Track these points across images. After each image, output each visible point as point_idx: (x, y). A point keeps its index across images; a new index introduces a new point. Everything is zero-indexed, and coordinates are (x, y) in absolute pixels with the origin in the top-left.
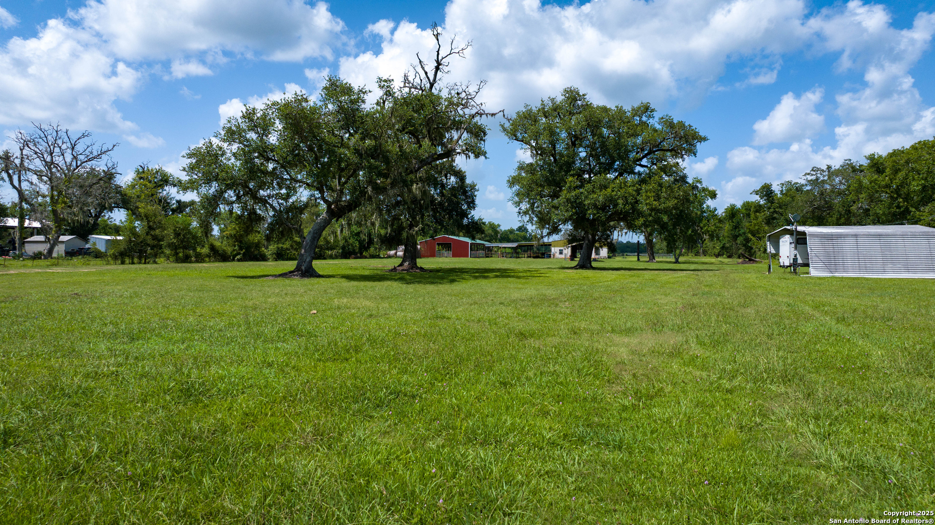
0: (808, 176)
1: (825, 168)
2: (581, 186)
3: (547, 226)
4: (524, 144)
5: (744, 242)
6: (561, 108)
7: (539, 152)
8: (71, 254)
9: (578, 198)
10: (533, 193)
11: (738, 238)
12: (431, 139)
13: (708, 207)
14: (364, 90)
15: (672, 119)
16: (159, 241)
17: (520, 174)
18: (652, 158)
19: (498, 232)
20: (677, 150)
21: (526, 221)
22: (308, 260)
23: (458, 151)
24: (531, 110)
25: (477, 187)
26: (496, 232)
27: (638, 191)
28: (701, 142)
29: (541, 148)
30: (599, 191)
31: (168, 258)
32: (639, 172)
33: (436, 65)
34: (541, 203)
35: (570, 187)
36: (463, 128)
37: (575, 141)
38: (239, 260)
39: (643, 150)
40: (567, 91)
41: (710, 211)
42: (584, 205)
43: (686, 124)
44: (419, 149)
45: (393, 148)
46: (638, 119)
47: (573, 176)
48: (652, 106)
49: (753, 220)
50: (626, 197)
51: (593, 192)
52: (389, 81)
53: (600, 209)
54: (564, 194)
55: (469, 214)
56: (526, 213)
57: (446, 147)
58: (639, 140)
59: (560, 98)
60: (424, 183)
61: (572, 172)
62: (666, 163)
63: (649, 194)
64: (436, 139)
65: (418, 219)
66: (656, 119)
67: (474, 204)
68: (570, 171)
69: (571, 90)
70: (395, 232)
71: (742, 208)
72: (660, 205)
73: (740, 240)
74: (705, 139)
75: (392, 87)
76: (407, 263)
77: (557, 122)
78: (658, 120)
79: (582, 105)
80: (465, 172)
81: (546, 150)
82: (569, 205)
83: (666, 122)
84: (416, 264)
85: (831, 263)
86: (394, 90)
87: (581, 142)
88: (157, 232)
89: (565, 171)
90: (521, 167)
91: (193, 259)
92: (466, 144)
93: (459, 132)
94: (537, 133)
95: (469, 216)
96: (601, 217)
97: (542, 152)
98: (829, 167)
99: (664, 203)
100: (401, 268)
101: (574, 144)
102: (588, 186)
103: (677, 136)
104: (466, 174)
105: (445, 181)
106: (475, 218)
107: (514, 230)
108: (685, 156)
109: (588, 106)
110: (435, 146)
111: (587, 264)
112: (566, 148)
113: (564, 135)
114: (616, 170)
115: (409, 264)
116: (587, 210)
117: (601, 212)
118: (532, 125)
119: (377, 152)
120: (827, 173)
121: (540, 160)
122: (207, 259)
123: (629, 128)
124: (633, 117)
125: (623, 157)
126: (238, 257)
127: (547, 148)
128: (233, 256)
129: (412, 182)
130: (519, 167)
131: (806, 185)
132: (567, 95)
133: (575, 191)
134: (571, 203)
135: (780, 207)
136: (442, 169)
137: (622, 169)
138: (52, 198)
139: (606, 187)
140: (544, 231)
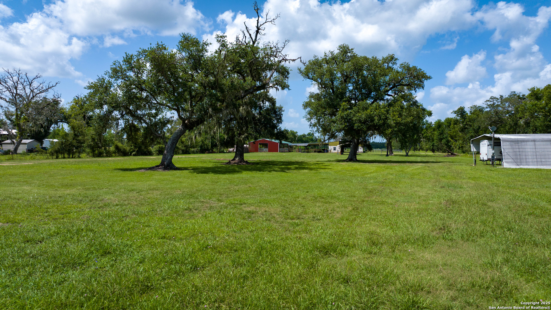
0: (488, 102)
1: (499, 97)
2: (351, 108)
3: (328, 134)
4: (313, 81)
5: (446, 143)
6: (337, 58)
7: (323, 86)
8: (30, 151)
9: (348, 116)
10: (319, 112)
11: (443, 140)
12: (252, 76)
13: (427, 121)
14: (206, 43)
15: (409, 65)
16: (82, 143)
17: (310, 101)
18: (395, 90)
19: (296, 137)
20: (412, 85)
21: (314, 131)
22: (169, 158)
23: (271, 85)
24: (317, 59)
25: (283, 109)
26: (295, 136)
27: (387, 111)
28: (427, 80)
29: (324, 84)
30: (362, 111)
31: (88, 154)
32: (387, 99)
33: (257, 29)
34: (325, 119)
35: (343, 109)
36: (274, 69)
37: (346, 79)
38: (134, 155)
39: (389, 85)
40: (341, 47)
41: (428, 124)
42: (353, 120)
43: (418, 68)
44: (244, 83)
45: (226, 82)
46: (386, 65)
47: (345, 101)
48: (396, 57)
49: (452, 129)
50: (380, 115)
51: (358, 112)
52: (224, 37)
53: (363, 123)
54: (339, 114)
55: (278, 126)
56: (315, 125)
57: (262, 82)
58: (387, 78)
59: (336, 52)
60: (248, 106)
61: (344, 99)
62: (404, 93)
63: (395, 113)
64: (255, 77)
65: (244, 130)
66: (398, 65)
67: (281, 120)
68: (343, 98)
69: (343, 46)
70: (230, 138)
71: (445, 122)
72: (402, 121)
73: (444, 141)
74: (430, 78)
75: (226, 41)
76: (238, 158)
77: (335, 67)
78: (399, 66)
79: (351, 56)
80: (275, 99)
81: (327, 85)
82: (343, 120)
83: (404, 67)
84: (243, 159)
85: (517, 160)
86: (227, 43)
87: (350, 80)
88: (80, 138)
89: (340, 98)
90: (312, 96)
91: (105, 154)
92: (276, 80)
93: (271, 72)
94: (322, 73)
95: (278, 128)
96: (363, 128)
97: (325, 86)
98: (501, 97)
99: (405, 119)
100: (233, 162)
101: (345, 81)
102: (355, 108)
103: (412, 76)
104: (276, 100)
105: (262, 105)
106: (282, 129)
107: (305, 135)
108: (417, 89)
109: (354, 57)
110: (255, 81)
111: (352, 158)
112: (341, 84)
113: (339, 75)
114: (372, 98)
115: (239, 159)
116: (354, 124)
117: (363, 125)
118: (318, 69)
119: (215, 85)
120: (500, 100)
121: (324, 91)
122: (114, 155)
123: (381, 71)
124: (383, 64)
125: (377, 90)
126: (134, 153)
127: (328, 84)
128: (130, 152)
129: (240, 105)
130: (310, 96)
131: (487, 108)
132: (341, 49)
133: (347, 111)
134: (344, 119)
135: (470, 121)
136: (260, 97)
137: (376, 97)
138: (17, 116)
139: (367, 109)
140: (326, 137)
